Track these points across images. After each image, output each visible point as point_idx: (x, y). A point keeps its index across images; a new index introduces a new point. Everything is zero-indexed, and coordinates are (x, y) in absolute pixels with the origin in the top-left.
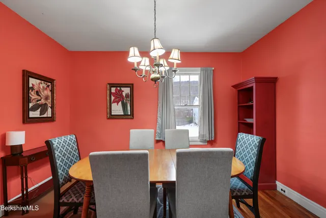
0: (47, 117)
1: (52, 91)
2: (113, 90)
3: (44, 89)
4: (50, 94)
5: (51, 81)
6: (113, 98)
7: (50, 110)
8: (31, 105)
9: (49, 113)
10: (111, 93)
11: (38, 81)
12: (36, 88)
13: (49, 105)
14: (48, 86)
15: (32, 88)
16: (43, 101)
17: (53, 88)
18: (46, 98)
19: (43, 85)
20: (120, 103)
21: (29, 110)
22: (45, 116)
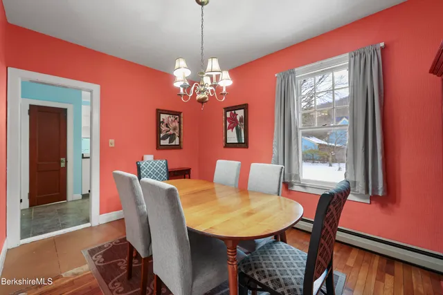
0: (175, 145)
1: (179, 122)
2: (228, 114)
3: (172, 121)
4: (177, 125)
5: (178, 114)
6: (228, 124)
7: (177, 139)
8: (162, 135)
9: (177, 142)
10: (226, 118)
11: (168, 116)
12: (166, 122)
13: (177, 135)
14: (176, 119)
15: (163, 122)
16: (172, 132)
17: (180, 120)
18: (175, 129)
19: (172, 118)
20: (234, 129)
21: (160, 139)
22: (173, 144)
